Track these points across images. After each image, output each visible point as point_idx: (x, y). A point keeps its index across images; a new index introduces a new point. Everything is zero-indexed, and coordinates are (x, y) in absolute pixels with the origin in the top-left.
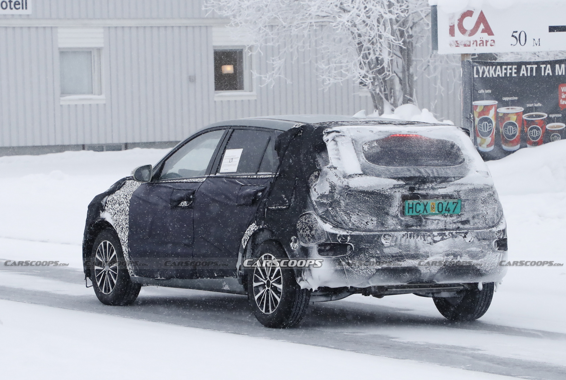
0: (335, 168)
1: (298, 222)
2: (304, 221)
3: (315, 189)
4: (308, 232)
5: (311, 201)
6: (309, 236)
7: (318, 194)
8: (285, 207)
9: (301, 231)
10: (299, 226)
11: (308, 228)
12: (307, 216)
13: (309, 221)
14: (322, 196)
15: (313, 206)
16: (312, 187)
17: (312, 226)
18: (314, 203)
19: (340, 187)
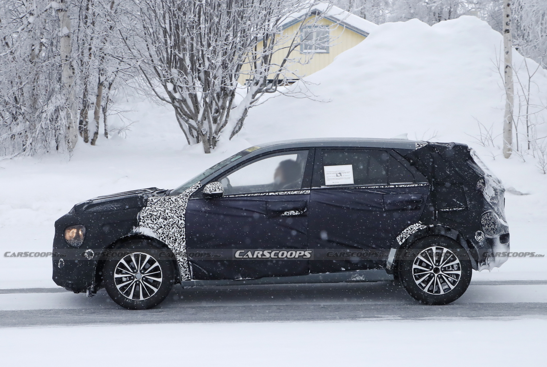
0: (490, 176)
1: (482, 219)
2: (487, 218)
3: (486, 193)
4: (493, 227)
5: (488, 202)
6: (494, 229)
7: (490, 197)
8: (461, 209)
9: (487, 226)
10: (483, 222)
11: (491, 223)
12: (489, 214)
13: (491, 218)
14: (492, 198)
15: (491, 206)
16: (484, 191)
17: (495, 221)
18: (490, 204)
19: (500, 190)
